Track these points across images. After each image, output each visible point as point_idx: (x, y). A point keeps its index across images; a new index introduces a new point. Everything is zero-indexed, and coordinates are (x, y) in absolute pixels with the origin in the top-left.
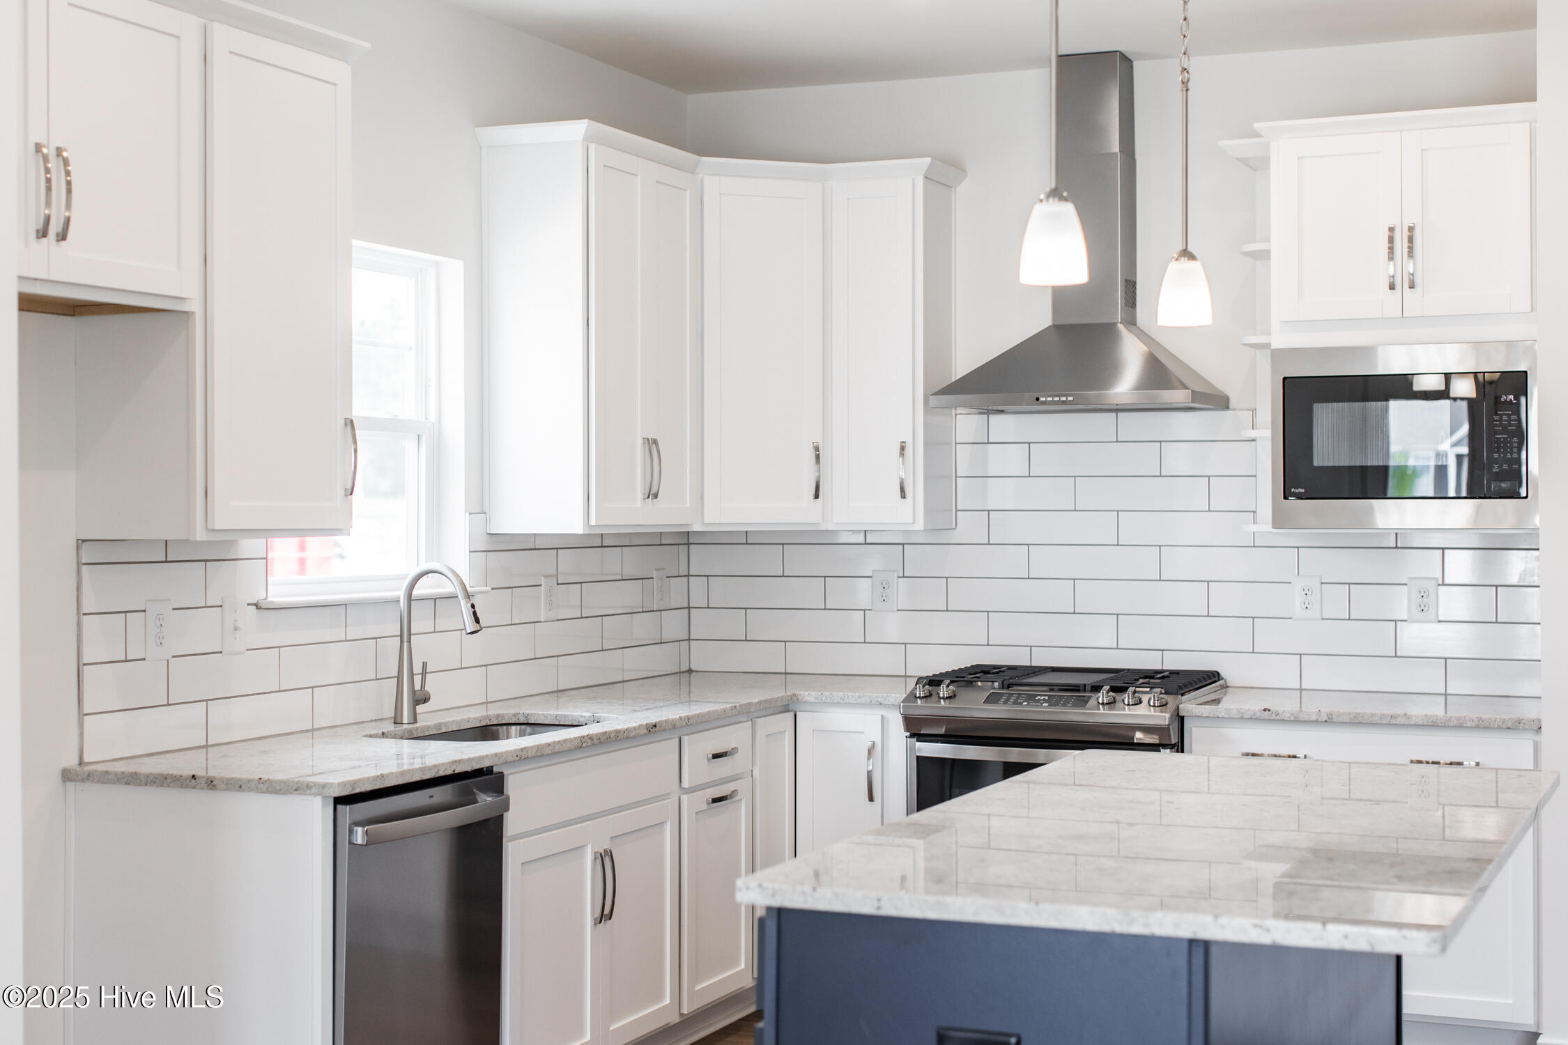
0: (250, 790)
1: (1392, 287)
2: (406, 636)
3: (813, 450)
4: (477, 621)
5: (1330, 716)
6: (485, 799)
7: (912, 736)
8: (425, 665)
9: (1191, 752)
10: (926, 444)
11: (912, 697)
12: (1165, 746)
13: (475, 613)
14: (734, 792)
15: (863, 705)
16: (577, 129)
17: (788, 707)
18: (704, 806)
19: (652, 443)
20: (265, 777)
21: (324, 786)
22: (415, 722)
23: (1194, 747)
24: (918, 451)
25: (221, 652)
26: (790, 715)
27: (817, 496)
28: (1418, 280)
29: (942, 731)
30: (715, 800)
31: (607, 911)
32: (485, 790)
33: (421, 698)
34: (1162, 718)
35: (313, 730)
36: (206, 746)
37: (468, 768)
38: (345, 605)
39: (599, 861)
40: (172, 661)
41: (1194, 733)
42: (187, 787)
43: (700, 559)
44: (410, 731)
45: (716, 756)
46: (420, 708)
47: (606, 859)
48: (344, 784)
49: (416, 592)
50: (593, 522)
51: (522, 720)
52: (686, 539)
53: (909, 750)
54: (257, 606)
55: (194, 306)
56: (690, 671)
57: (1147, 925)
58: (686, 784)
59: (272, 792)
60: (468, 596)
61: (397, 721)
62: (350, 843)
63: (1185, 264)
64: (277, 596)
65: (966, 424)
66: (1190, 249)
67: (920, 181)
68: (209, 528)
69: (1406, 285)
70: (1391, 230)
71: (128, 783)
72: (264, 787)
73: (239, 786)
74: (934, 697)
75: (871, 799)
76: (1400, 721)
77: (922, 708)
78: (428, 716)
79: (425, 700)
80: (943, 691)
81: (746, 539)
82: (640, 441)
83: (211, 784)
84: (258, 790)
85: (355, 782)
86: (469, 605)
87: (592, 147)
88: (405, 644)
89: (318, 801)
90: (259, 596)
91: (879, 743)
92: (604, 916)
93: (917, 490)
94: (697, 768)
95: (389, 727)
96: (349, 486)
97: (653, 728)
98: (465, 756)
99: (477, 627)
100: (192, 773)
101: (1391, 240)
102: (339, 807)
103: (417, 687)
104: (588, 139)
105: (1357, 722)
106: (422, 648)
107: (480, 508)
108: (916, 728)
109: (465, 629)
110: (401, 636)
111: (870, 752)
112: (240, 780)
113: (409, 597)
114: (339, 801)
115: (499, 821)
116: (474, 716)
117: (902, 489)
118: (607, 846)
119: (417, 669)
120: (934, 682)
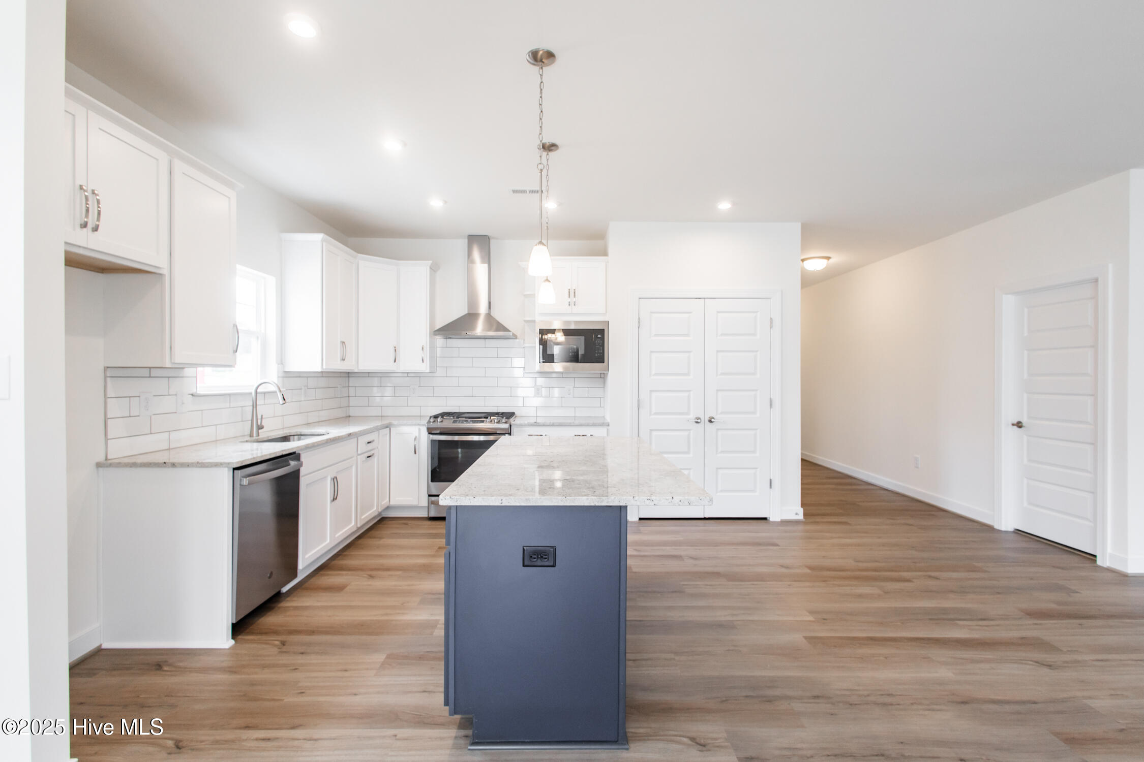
0: (193, 466)
1: (569, 305)
2: (255, 406)
3: (393, 348)
4: (284, 400)
5: (553, 423)
6: (293, 463)
7: (429, 433)
8: (262, 416)
9: (513, 435)
10: (430, 347)
11: (429, 422)
12: (507, 434)
13: (283, 397)
14: (373, 454)
15: (412, 425)
16: (318, 237)
17: (388, 426)
18: (364, 459)
19: (343, 343)
20: (200, 461)
21: (229, 464)
22: (258, 435)
23: (514, 434)
24: (427, 349)
25: (176, 413)
26: (389, 429)
27: (395, 361)
28: (576, 303)
29: (438, 432)
30: (368, 457)
31: (335, 497)
32: (293, 460)
33: (260, 427)
34: (506, 426)
35: (216, 441)
36: (169, 449)
37: (287, 452)
38: (230, 395)
39: (333, 481)
40: (153, 417)
41: (514, 430)
42: (161, 467)
43: (353, 382)
44: (257, 439)
45: (368, 443)
46: (260, 431)
47: (335, 480)
48: (238, 462)
49: (258, 391)
50: (324, 367)
51: (299, 434)
52: (348, 375)
53: (429, 437)
54: (192, 395)
55: (165, 271)
56: (349, 416)
57: (608, 502)
58: (359, 452)
59: (204, 467)
60: (280, 391)
61: (251, 435)
62: (240, 485)
63: (547, 283)
64: (200, 391)
65: (440, 341)
66: (549, 279)
67: (429, 268)
68: (172, 361)
69: (573, 305)
70: (569, 290)
71: (131, 467)
72: (200, 465)
73: (188, 465)
74: (436, 422)
75: (415, 453)
76: (572, 424)
77: (432, 425)
78: (263, 434)
79: (262, 427)
80: (439, 420)
81: (369, 375)
82: (339, 342)
83: (174, 465)
84: (196, 467)
85: (243, 461)
86: (281, 394)
87: (324, 244)
88: (255, 409)
89: (226, 469)
90: (193, 391)
91: (418, 437)
92: (334, 499)
93: (427, 360)
94: (363, 447)
95: (248, 438)
96: (235, 349)
97: (350, 435)
98: (286, 448)
99: (284, 402)
100: (164, 461)
101: (569, 292)
102: (235, 471)
103: (259, 424)
104: (323, 241)
105: (560, 425)
106: (261, 410)
107: (281, 362)
108: (430, 431)
109: (279, 403)
110: (253, 406)
111: (415, 439)
112: (188, 463)
113: (256, 393)
114: (234, 469)
115: (299, 470)
116: (281, 434)
117: (423, 360)
118: (335, 475)
119: (259, 417)
120: (436, 417)
